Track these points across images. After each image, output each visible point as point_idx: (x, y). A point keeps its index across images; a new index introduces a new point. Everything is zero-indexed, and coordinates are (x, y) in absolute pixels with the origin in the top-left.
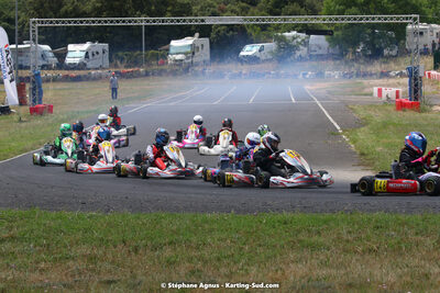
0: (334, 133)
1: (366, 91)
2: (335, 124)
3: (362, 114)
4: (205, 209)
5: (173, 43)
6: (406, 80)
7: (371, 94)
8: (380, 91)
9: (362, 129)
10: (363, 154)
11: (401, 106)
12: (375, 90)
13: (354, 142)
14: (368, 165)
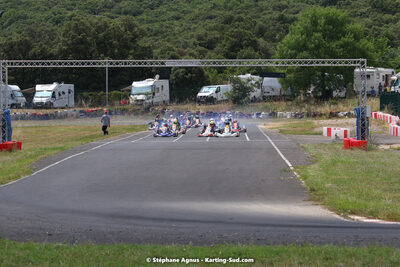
0: (286, 170)
1: (317, 130)
2: (287, 161)
3: (313, 152)
4: (165, 240)
5: (135, 84)
6: (354, 120)
7: (321, 134)
8: (329, 130)
9: (312, 166)
10: (313, 190)
11: (349, 144)
12: (325, 129)
13: (305, 178)
14: (318, 200)
